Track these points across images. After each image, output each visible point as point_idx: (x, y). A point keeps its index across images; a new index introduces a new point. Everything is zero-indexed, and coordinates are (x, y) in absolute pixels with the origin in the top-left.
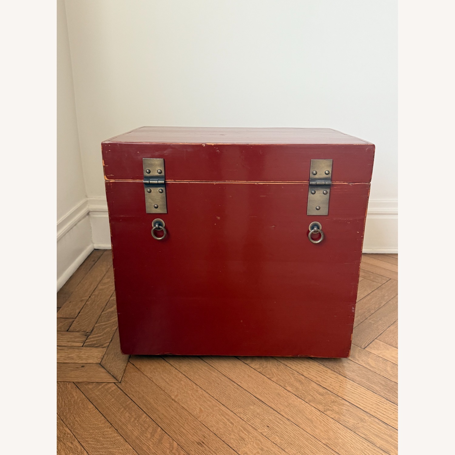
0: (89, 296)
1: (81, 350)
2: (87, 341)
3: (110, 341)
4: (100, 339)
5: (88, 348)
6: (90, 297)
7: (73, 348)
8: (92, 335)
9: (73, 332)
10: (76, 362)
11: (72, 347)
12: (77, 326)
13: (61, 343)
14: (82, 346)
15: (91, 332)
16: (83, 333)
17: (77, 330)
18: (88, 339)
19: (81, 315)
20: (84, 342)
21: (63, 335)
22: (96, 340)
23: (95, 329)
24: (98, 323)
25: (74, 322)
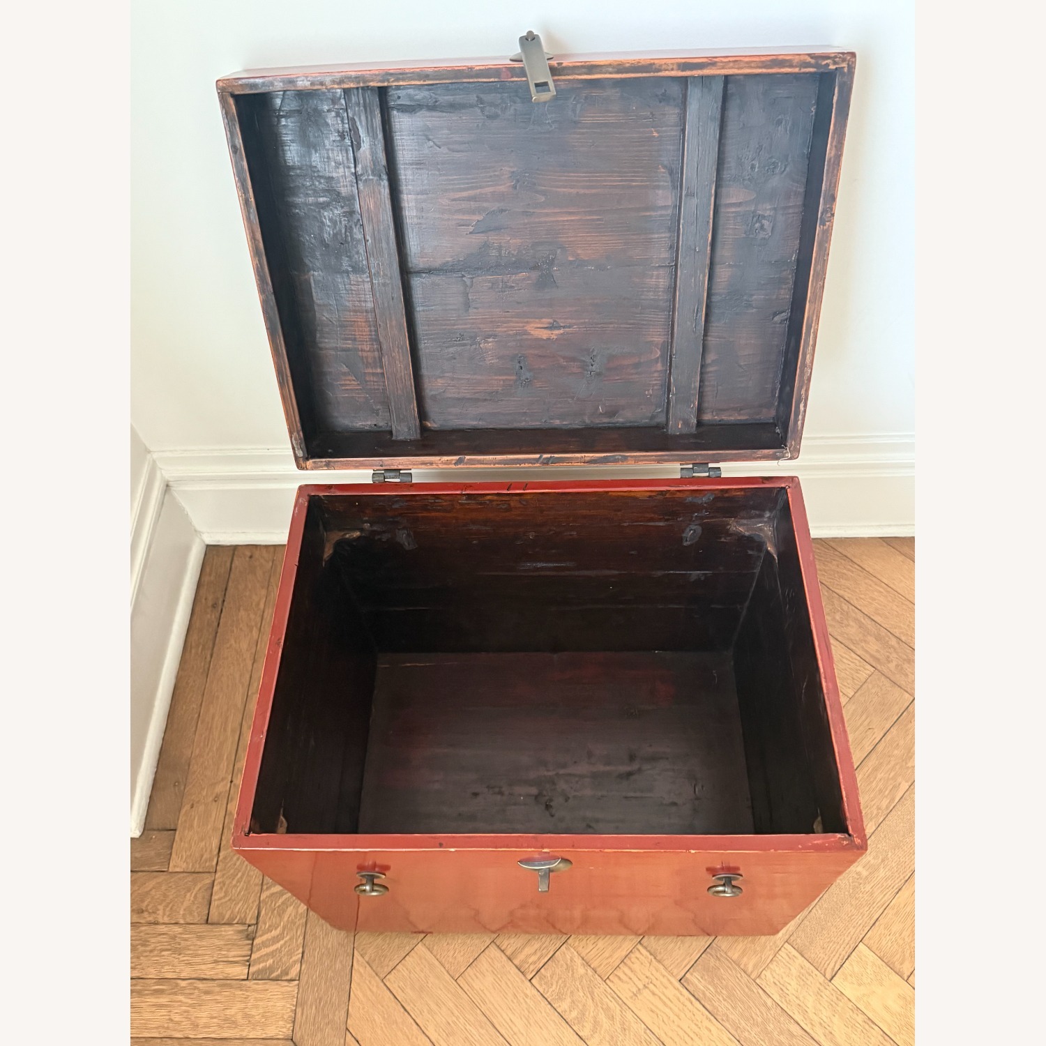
0: (230, 780)
1: (246, 991)
2: (254, 956)
3: (300, 955)
4: (280, 950)
5: (260, 985)
6: (231, 782)
7: (230, 986)
8: (261, 936)
9: (218, 924)
10: (244, 1034)
11: (226, 982)
12: (223, 901)
13: (203, 967)
14: (247, 979)
15: (257, 923)
16: (241, 928)
17: (227, 916)
18: (254, 949)
19: (225, 858)
20: (248, 961)
21: (200, 938)
22: (272, 954)
23: (263, 913)
24: (265, 887)
25: (215, 888)
